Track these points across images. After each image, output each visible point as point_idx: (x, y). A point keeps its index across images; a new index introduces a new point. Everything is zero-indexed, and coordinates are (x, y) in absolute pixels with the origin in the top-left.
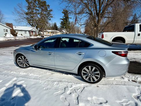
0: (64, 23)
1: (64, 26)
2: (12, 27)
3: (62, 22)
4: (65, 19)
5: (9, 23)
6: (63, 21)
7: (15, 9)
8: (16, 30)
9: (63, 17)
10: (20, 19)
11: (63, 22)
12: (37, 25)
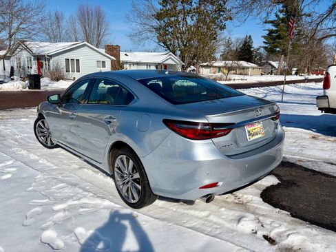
0: (279, 37)
1: (276, 47)
2: (118, 56)
3: (271, 32)
4: (283, 20)
5: (112, 46)
6: (274, 28)
7: (134, 7)
8: (127, 63)
9: (277, 16)
10: (140, 32)
11: (277, 31)
12: (185, 46)
